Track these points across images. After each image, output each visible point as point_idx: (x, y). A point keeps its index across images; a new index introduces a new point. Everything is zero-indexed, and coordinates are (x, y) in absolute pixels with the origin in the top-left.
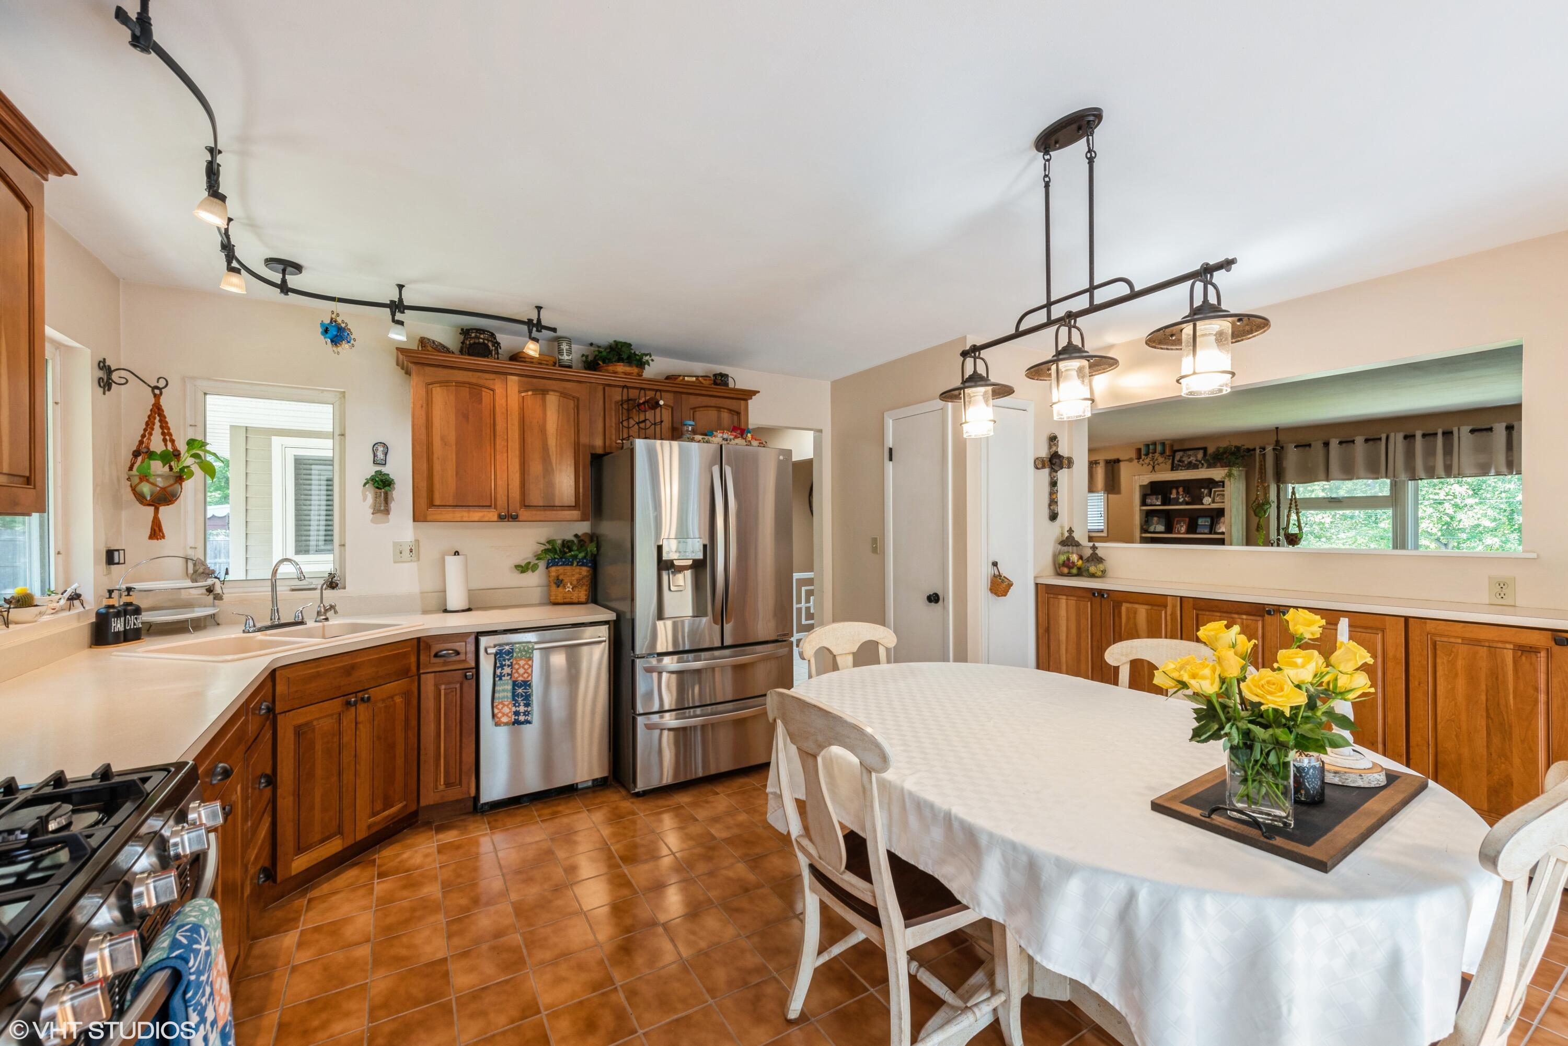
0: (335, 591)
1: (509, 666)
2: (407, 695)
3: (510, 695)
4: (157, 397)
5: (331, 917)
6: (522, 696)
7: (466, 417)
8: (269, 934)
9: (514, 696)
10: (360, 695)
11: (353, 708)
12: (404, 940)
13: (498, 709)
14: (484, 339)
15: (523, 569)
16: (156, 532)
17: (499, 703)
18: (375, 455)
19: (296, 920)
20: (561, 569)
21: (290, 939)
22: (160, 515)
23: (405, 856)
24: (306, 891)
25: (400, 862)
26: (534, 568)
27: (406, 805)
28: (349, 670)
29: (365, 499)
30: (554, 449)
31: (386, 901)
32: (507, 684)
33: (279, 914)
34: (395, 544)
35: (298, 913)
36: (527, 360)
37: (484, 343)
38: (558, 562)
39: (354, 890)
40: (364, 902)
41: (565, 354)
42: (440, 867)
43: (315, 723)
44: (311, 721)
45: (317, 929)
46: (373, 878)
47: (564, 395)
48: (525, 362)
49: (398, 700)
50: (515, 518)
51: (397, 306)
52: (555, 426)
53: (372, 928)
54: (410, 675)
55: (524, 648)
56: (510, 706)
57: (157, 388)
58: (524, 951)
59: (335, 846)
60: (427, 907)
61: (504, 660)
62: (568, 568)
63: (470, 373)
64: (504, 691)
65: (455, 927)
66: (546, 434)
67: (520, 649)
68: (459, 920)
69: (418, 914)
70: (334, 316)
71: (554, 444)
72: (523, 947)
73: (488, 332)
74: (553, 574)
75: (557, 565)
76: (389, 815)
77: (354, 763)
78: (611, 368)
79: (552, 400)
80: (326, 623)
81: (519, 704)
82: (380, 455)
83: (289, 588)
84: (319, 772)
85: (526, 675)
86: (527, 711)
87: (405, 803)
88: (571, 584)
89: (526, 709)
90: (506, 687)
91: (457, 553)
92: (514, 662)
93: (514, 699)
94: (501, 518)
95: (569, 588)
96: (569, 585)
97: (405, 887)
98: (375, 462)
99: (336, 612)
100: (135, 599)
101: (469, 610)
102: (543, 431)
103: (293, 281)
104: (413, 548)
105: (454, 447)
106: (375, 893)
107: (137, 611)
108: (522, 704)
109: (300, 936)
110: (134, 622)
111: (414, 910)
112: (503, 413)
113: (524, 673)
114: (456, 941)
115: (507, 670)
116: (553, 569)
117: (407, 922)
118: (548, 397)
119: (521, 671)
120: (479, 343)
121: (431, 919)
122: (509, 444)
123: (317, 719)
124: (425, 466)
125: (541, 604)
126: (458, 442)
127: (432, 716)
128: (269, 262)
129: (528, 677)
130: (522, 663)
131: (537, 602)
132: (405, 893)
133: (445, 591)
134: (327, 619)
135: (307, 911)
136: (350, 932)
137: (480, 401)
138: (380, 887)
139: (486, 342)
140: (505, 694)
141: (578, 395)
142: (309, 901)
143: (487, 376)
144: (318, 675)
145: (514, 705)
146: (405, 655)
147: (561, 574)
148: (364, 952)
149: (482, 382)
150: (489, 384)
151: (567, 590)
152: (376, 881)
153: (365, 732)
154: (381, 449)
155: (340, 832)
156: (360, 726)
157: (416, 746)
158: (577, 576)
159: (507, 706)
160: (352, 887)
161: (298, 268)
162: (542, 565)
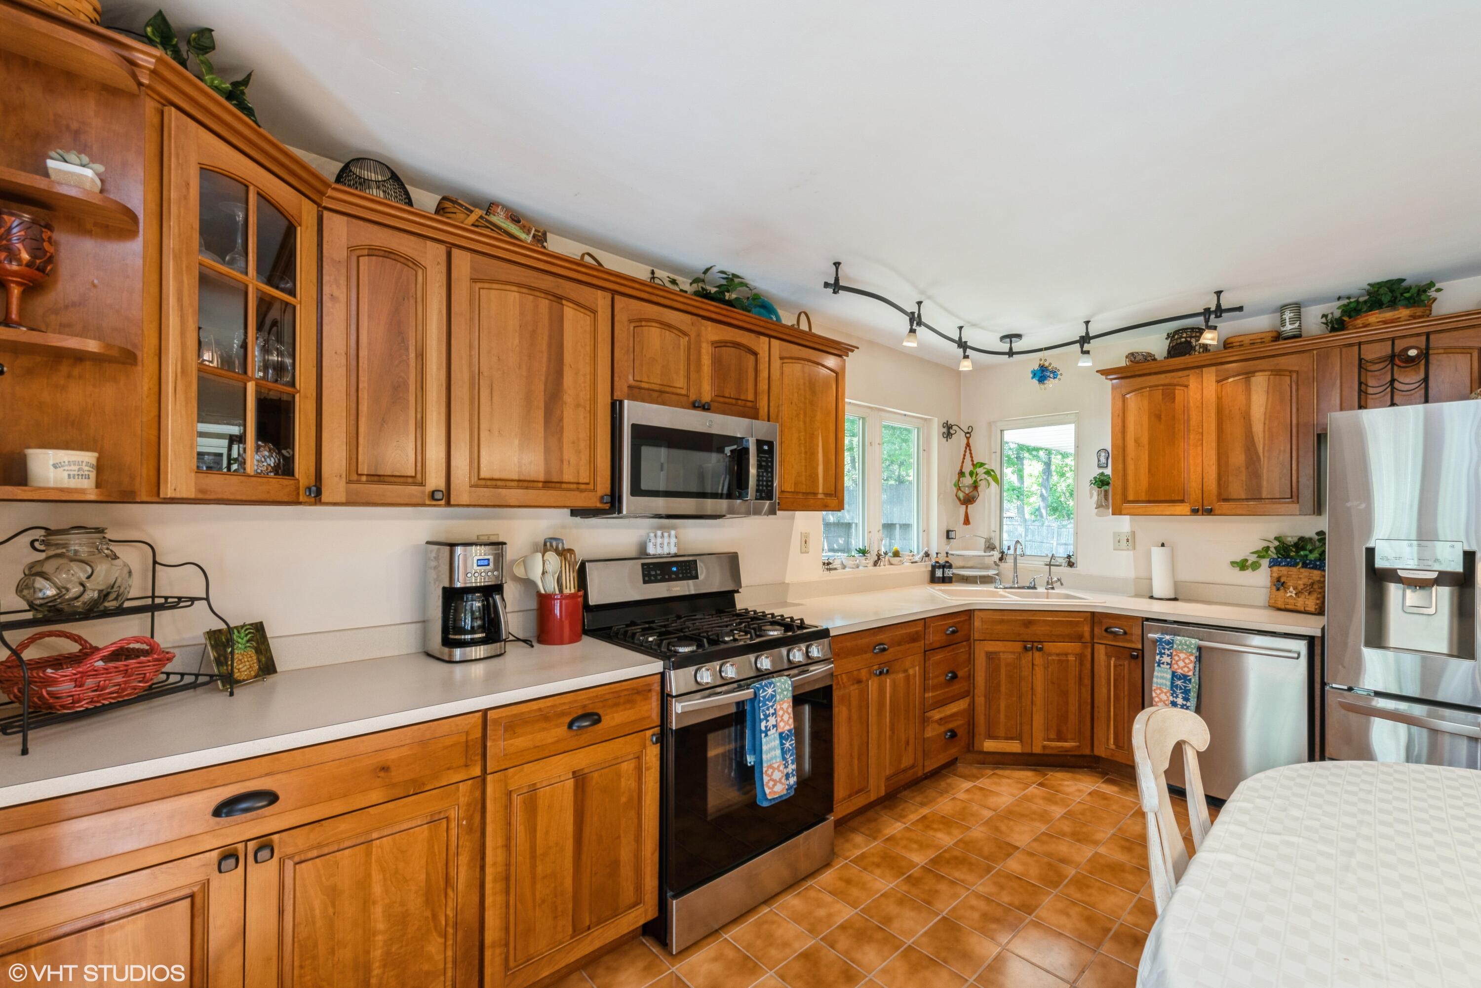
0: (1073, 569)
1: (1168, 655)
2: (1081, 657)
3: (1169, 683)
4: (968, 438)
5: (993, 788)
6: (1181, 689)
7: (1159, 417)
8: (961, 777)
9: (1173, 686)
10: (1035, 644)
11: (1030, 653)
12: (1011, 823)
13: (1156, 693)
14: (1186, 338)
15: (1242, 565)
16: (967, 521)
17: (1157, 688)
18: (1099, 461)
19: (978, 778)
20: (1284, 570)
21: (967, 785)
22: (968, 511)
23: (1066, 783)
24: (997, 768)
25: (1060, 784)
26: (1255, 566)
27: (1079, 747)
28: (1028, 624)
29: (1091, 497)
30: (1261, 435)
31: (1027, 799)
32: (1167, 672)
33: (975, 771)
34: (1115, 533)
35: (983, 776)
36: (1234, 344)
37: (1186, 341)
38: (1281, 562)
39: (1018, 782)
40: (1015, 792)
41: (1288, 323)
42: (1079, 802)
43: (1001, 654)
44: (999, 652)
45: (981, 789)
46: (1034, 783)
47: (1278, 372)
48: (1232, 347)
49: (1071, 658)
50: (1210, 512)
51: (1085, 340)
52: (1262, 410)
53: (1004, 806)
54: (1083, 641)
55: (1186, 642)
56: (1168, 694)
57: (968, 433)
58: (1065, 883)
59: (1014, 747)
60: (1044, 817)
61: (1164, 649)
62: (1294, 569)
63: (1163, 376)
64: (1162, 678)
65: (1044, 838)
66: (1250, 420)
67: (1181, 642)
68: (1051, 836)
69: (1034, 816)
70: (1041, 362)
71: (1262, 429)
72: (1069, 878)
73: (1196, 328)
74: (1275, 575)
75: (1279, 565)
76: (1062, 747)
77: (1030, 693)
78: (1359, 322)
79: (1260, 382)
80: (1050, 591)
81: (1177, 695)
82: (1103, 460)
83: (1043, 563)
84: (1003, 689)
85: (1186, 669)
86: (1186, 705)
87: (1077, 744)
88: (1295, 588)
89: (1185, 703)
90: (1165, 675)
91: (1163, 545)
92: (1174, 653)
93: (1172, 689)
94: (1195, 512)
95: (1291, 592)
96: (1291, 589)
97: (1045, 799)
98: (1099, 466)
99: (1062, 584)
100: (951, 559)
101: (1175, 599)
102: (1246, 417)
103: (1017, 346)
104: (1129, 538)
105: (1147, 447)
106: (1026, 791)
107: (950, 567)
108: (1180, 696)
109: (973, 787)
110: (949, 573)
111: (1034, 813)
112: (1197, 407)
113: (1185, 667)
114: (1035, 845)
115: (1166, 659)
116: (1275, 569)
117: (1023, 816)
118: (1253, 379)
119: (1181, 664)
120: (1181, 343)
121: (1037, 824)
122: (1204, 437)
123: (1004, 652)
124: (1120, 467)
125: (1264, 607)
126: (1151, 442)
127: (1104, 681)
128: (1003, 338)
129: (1188, 672)
130: (1182, 656)
131: (1261, 604)
132: (1040, 802)
133: (1151, 579)
134: (1053, 588)
135: (987, 778)
136: (993, 801)
137: (1173, 399)
138: (1033, 790)
139: (1189, 339)
140: (1164, 681)
141: (1296, 368)
142: (993, 774)
143: (1180, 374)
144: (1002, 621)
145: (1172, 695)
146: (1077, 623)
147: (1284, 576)
148: (987, 814)
149: (1175, 381)
150: (1184, 381)
151: (1289, 594)
152: (1034, 786)
153: (1039, 673)
154: (1103, 454)
155: (1019, 737)
156: (1036, 668)
157: (1089, 701)
158: (1305, 580)
159: (1166, 693)
160: (1019, 781)
161: (1019, 336)
162: (1265, 562)
